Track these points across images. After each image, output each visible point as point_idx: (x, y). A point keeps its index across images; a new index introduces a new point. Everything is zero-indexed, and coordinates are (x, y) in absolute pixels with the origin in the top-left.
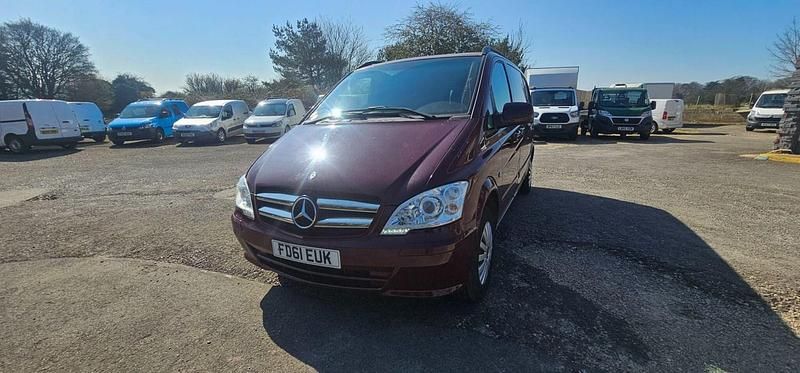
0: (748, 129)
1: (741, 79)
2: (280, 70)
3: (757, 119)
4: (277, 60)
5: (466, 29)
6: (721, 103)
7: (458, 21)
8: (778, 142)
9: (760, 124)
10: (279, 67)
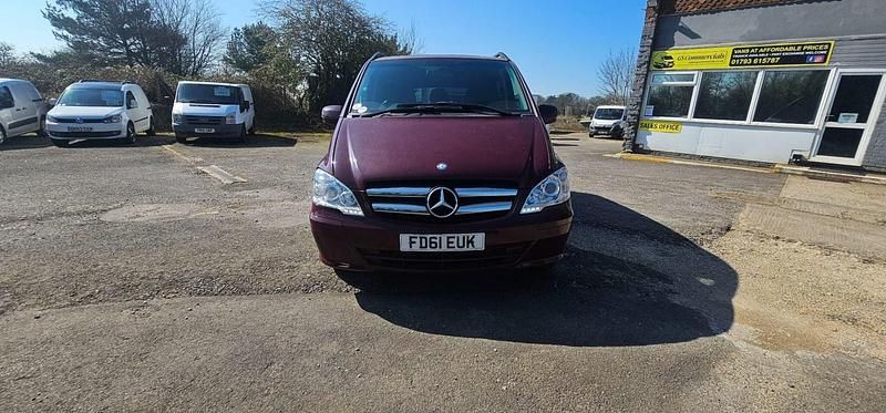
0: (591, 136)
1: (569, 95)
2: (66, 38)
3: (596, 128)
4: (59, 22)
5: (359, 20)
6: (569, 114)
7: (348, 10)
8: (624, 145)
9: (597, 132)
10: (66, 33)
